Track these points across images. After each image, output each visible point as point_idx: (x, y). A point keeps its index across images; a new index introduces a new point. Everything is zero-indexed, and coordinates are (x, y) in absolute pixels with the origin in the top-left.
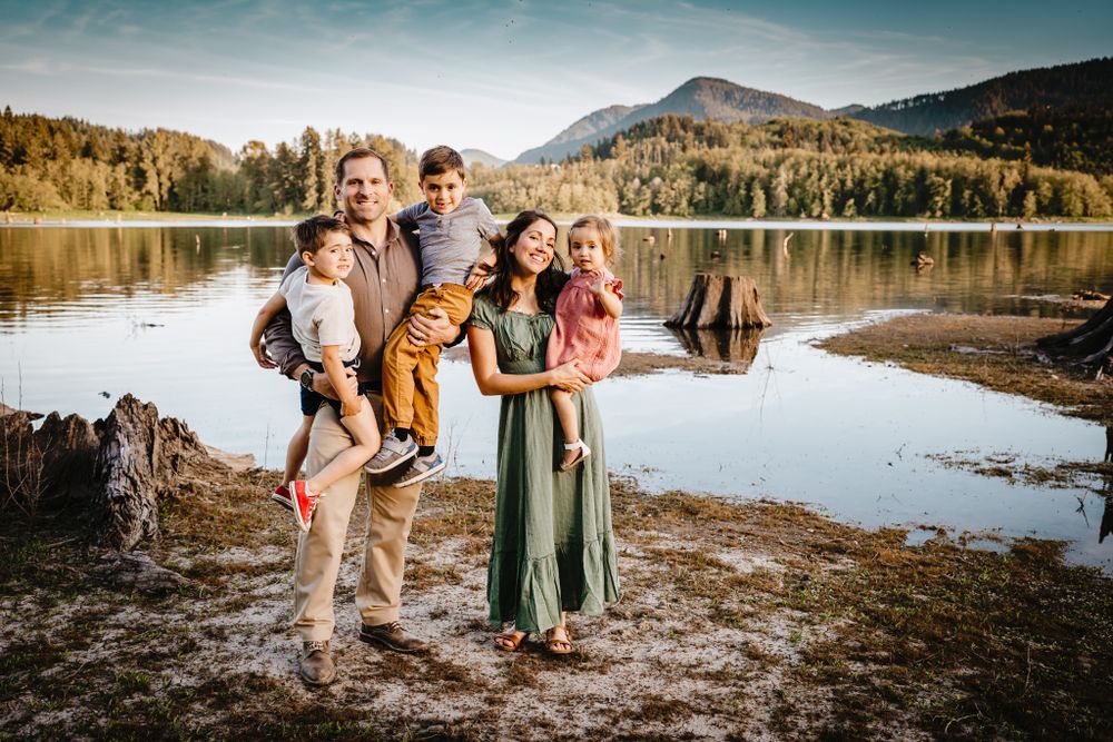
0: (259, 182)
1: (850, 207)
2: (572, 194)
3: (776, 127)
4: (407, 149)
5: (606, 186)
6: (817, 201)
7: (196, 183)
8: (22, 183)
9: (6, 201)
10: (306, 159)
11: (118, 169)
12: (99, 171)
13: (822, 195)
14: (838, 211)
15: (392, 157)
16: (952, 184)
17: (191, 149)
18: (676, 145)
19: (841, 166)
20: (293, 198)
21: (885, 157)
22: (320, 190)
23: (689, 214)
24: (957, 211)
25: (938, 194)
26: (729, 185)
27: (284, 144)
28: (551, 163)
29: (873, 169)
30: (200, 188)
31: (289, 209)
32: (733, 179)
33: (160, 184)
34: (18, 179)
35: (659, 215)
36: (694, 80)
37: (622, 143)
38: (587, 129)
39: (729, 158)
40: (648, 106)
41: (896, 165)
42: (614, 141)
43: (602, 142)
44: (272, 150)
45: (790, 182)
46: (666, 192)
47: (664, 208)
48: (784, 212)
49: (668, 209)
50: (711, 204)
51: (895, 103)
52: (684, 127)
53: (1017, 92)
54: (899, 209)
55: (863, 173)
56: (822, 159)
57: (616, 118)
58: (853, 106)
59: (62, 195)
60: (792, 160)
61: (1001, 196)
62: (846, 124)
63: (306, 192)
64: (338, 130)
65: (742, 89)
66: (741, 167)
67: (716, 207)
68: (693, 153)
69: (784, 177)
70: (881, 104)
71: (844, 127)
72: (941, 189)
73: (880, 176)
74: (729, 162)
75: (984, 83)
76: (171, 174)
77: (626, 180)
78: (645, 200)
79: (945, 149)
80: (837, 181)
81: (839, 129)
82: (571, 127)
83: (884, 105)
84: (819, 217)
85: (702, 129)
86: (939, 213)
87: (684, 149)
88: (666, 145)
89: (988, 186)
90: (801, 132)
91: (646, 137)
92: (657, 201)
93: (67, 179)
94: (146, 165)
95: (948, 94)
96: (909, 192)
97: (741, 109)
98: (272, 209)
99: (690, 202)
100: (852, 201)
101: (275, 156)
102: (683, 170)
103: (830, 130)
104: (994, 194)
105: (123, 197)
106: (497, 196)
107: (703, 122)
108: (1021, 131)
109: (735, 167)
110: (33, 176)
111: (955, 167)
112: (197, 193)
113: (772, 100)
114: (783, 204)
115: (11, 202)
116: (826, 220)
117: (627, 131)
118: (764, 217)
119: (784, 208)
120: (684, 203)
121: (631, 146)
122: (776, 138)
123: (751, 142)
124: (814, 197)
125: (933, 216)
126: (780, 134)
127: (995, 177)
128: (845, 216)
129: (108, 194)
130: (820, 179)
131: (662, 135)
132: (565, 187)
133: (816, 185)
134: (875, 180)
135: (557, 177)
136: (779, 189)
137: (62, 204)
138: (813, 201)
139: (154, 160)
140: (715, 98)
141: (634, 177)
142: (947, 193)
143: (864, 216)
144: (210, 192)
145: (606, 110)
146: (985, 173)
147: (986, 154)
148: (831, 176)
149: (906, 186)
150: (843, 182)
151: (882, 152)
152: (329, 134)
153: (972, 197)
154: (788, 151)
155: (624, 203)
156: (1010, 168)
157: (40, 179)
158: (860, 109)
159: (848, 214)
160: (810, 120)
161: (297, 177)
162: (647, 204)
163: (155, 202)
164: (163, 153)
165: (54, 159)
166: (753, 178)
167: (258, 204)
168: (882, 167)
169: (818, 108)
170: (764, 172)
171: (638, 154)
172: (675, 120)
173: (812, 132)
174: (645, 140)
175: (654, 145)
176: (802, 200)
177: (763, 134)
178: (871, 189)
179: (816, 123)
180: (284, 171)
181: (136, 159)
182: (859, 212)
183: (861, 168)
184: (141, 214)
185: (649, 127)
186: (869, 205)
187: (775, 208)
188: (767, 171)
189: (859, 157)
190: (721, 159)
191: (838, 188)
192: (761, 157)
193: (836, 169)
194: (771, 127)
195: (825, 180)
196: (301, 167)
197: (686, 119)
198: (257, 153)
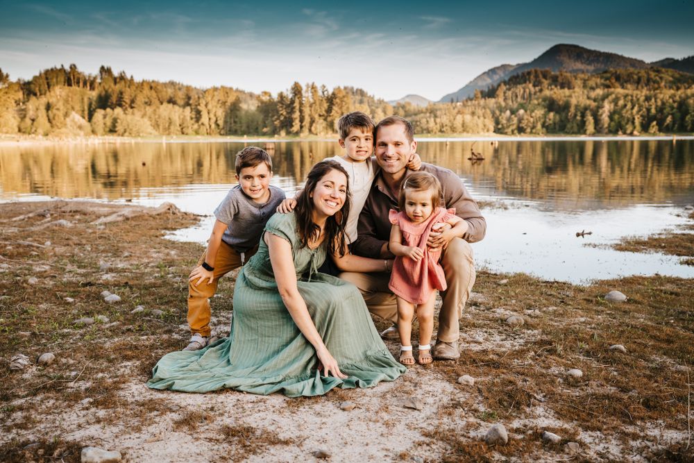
0: (266, 116)
1: (653, 127)
2: (463, 121)
3: (609, 75)
5: (486, 116)
6: (630, 123)
7: (231, 118)
8: (131, 120)
9: (122, 130)
10: (292, 102)
11: (186, 110)
12: (175, 112)
13: (634, 119)
14: (645, 128)
15: (345, 99)
17: (228, 97)
18: (538, 89)
19: (648, 99)
20: (286, 126)
21: (679, 92)
22: (302, 120)
23: (542, 133)
26: (570, 114)
27: (282, 93)
28: (457, 102)
29: (671, 101)
30: (232, 120)
31: (283, 133)
32: (572, 110)
33: (210, 119)
34: (129, 117)
35: (522, 134)
36: (556, 46)
37: (503, 88)
38: (484, 80)
39: (570, 96)
40: (525, 65)
41: (688, 97)
43: (491, 88)
44: (275, 96)
45: (612, 111)
46: (527, 119)
47: (525, 129)
48: (607, 130)
49: (529, 130)
50: (557, 127)
52: (545, 77)
54: (689, 128)
55: (663, 103)
56: (634, 95)
57: (504, 72)
58: (667, 59)
59: (154, 126)
60: (613, 96)
62: (658, 71)
63: (293, 122)
64: (313, 83)
65: (589, 51)
66: (578, 102)
67: (560, 128)
68: (547, 93)
69: (607, 107)
70: (686, 57)
71: (656, 74)
73: (675, 105)
74: (570, 99)
76: (215, 112)
77: (501, 111)
78: (513, 125)
80: (644, 110)
83: (688, 58)
84: (631, 134)
85: (557, 77)
88: (532, 89)
90: (625, 78)
91: (520, 84)
92: (521, 125)
93: (157, 117)
94: (202, 108)
97: (588, 64)
98: (274, 132)
99: (543, 126)
100: (655, 123)
101: (276, 100)
102: (539, 104)
103: (646, 76)
105: (188, 127)
106: (418, 123)
107: (558, 73)
109: (574, 101)
110: (138, 114)
112: (231, 124)
113: (609, 57)
114: (606, 125)
115: (125, 131)
116: (636, 136)
117: (507, 79)
118: (593, 135)
119: (607, 128)
120: (539, 126)
121: (509, 89)
122: (606, 82)
123: (590, 85)
124: (628, 120)
126: (610, 79)
128: (650, 133)
129: (180, 125)
130: (632, 108)
131: (530, 82)
132: (459, 117)
133: (629, 112)
134: (672, 108)
136: (604, 116)
137: (154, 132)
138: (627, 124)
139: (206, 105)
140: (570, 57)
141: (507, 110)
143: (663, 132)
144: (238, 123)
145: (498, 68)
148: (640, 106)
150: (649, 110)
151: (678, 89)
152: (308, 86)
154: (612, 90)
155: (500, 126)
157: (142, 117)
158: (672, 61)
159: (652, 132)
160: (631, 69)
161: (288, 113)
162: (515, 127)
163: (207, 130)
164: (212, 100)
165: (150, 105)
166: (586, 108)
167: (265, 130)
168: (677, 98)
169: (641, 62)
170: (594, 104)
171: (514, 94)
172: (539, 73)
173: (633, 77)
174: (519, 86)
175: (524, 89)
176: (619, 122)
177: (598, 81)
178: (669, 114)
179: (636, 72)
180: (281, 109)
181: (197, 104)
182: (660, 130)
183: (662, 100)
184: (198, 137)
185: (522, 77)
186: (668, 125)
187: (601, 128)
188: (596, 104)
189: (661, 93)
190: (565, 97)
191: (645, 114)
192: (593, 94)
193: (644, 101)
194: (605, 75)
195: (636, 109)
196: (290, 107)
197: (547, 71)
198: (266, 99)
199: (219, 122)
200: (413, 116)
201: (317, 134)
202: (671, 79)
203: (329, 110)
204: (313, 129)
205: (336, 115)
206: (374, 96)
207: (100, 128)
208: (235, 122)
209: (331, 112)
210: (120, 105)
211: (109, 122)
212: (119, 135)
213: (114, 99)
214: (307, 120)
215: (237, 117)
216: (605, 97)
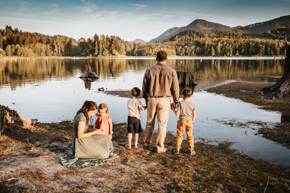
0: (83, 48)
1: (237, 53)
3: (218, 32)
4: (121, 39)
5: (173, 48)
7: (67, 49)
8: (24, 49)
9: (20, 54)
10: (95, 42)
11: (47, 45)
12: (43, 46)
13: (230, 50)
14: (234, 54)
16: (265, 46)
17: (66, 40)
18: (191, 37)
19: (235, 42)
20: (92, 52)
21: (247, 40)
22: (99, 50)
23: (195, 55)
24: (266, 54)
25: (261, 49)
26: (205, 48)
27: (89, 38)
28: (158, 42)
29: (244, 43)
30: (68, 50)
31: (91, 55)
32: (206, 46)
33: (58, 49)
35: (187, 56)
36: (196, 20)
37: (177, 37)
38: (168, 33)
39: (205, 41)
40: (184, 27)
41: (250, 42)
42: (175, 37)
43: (172, 37)
45: (221, 47)
46: (188, 50)
47: (188, 54)
48: (219, 54)
50: (200, 52)
51: (250, 25)
52: (193, 33)
53: (283, 22)
54: (250, 53)
55: (241, 44)
56: (230, 40)
57: (176, 31)
58: (238, 26)
59: (34, 52)
60: (222, 41)
61: (278, 49)
62: (236, 31)
63: (95, 51)
64: (103, 35)
65: (209, 22)
66: (208, 43)
67: (202, 53)
68: (196, 39)
69: (220, 45)
70: (246, 26)
71: (236, 32)
72: (262, 48)
73: (245, 45)
75: (274, 20)
76: (61, 46)
77: (178, 47)
78: (183, 52)
79: (263, 37)
81: (235, 32)
82: (164, 33)
83: (247, 26)
84: (229, 56)
85: (198, 33)
86: (261, 54)
87: (193, 38)
88: (189, 37)
89: (275, 47)
90: (224, 33)
92: (186, 52)
93: (35, 48)
94: (55, 44)
95: (264, 23)
96: (253, 49)
97: (209, 28)
98: (87, 55)
99: (195, 52)
100: (238, 51)
101: (87, 41)
102: (193, 44)
103: (232, 33)
104: (276, 49)
105: (49, 53)
106: (144, 51)
107: (198, 31)
108: (284, 32)
109: (207, 43)
110: (27, 47)
111: (266, 42)
112: (67, 51)
113: (217, 25)
114: (219, 52)
116: (231, 57)
117: (178, 33)
118: (214, 56)
120: (193, 52)
121: (179, 38)
122: (218, 35)
123: (211, 36)
124: (228, 51)
127: (277, 44)
128: (236, 56)
129: (45, 52)
130: (229, 46)
131: (188, 35)
133: (228, 47)
135: (160, 46)
136: (218, 48)
137: (34, 54)
138: (227, 52)
139: (57, 43)
140: (201, 25)
141: (180, 46)
142: (263, 49)
144: (71, 51)
145: (173, 28)
146: (274, 43)
147: (274, 38)
149: (252, 47)
150: (235, 46)
151: (246, 38)
152: (101, 35)
153: (270, 50)
154: (221, 38)
155: (178, 53)
156: (281, 42)
157: (28, 48)
158: (240, 27)
160: (227, 30)
161: (93, 47)
163: (57, 54)
164: (59, 41)
165: (32, 43)
166: (212, 45)
167: (83, 54)
168: (246, 42)
169: (229, 27)
170: (214, 44)
171: (181, 40)
172: (191, 31)
173: (227, 33)
174: (183, 36)
175: (185, 37)
176: (224, 51)
177: (214, 34)
178: (243, 48)
179: (228, 31)
180: (89, 45)
181: (52, 43)
182: (240, 54)
183: (240, 43)
184: (53, 57)
185: (184, 33)
186: (243, 52)
187: (217, 53)
188: (215, 44)
189: (240, 40)
190: (203, 41)
191: (234, 48)
192: (214, 40)
193: (234, 43)
194: (216, 32)
195: (231, 46)
196: (94, 44)
197: (194, 30)
198: (83, 41)
199: (62, 51)
200: (142, 48)
201: (105, 56)
202: (242, 34)
203: (110, 46)
204: (104, 53)
205: (113, 48)
206: (123, 40)
207: (10, 53)
208: (69, 51)
209: (111, 47)
210: (18, 43)
211: (13, 50)
212: (18, 56)
213: (15, 40)
214: (101, 49)
215: (70, 48)
216: (219, 41)
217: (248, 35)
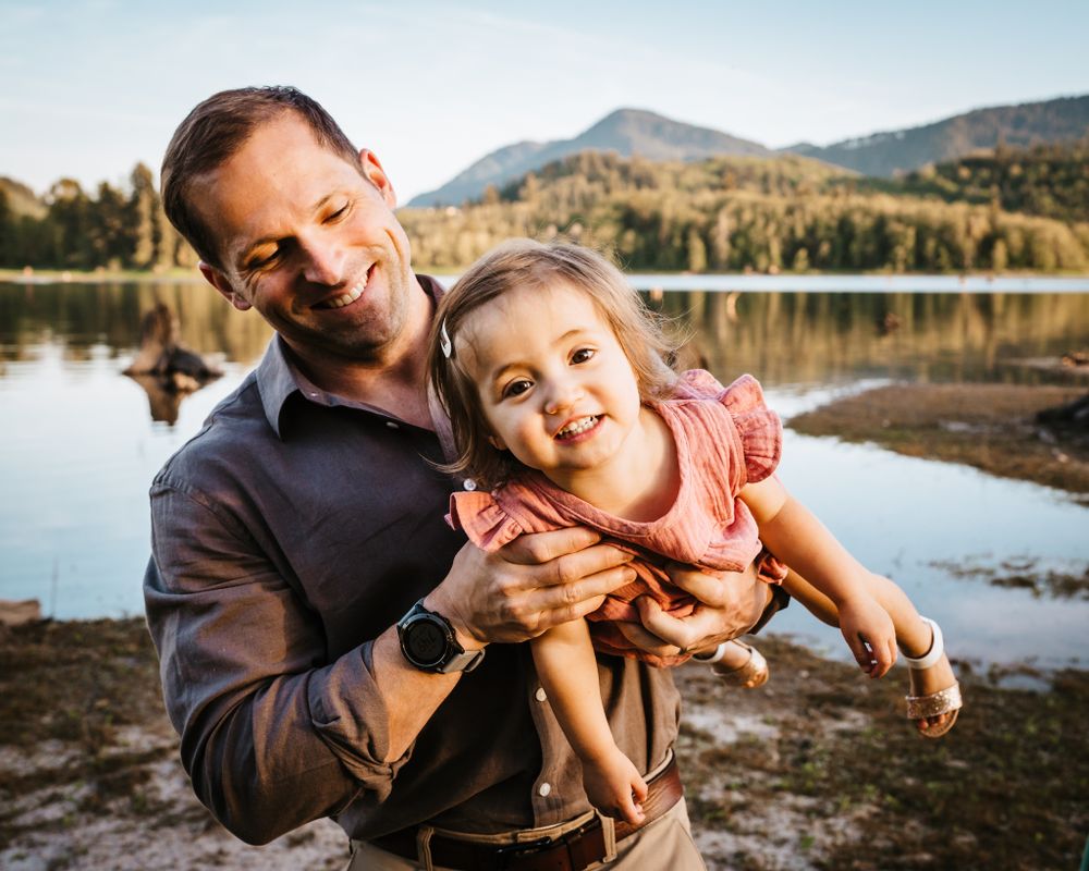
1: (801, 259)
2: (475, 244)
3: (714, 167)
6: (763, 252)
10: (136, 200)
13: (769, 245)
14: (788, 263)
16: (915, 233)
18: (597, 187)
19: (790, 211)
20: (121, 250)
21: (838, 201)
22: (156, 240)
24: (921, 263)
25: (898, 244)
26: (661, 235)
29: (827, 215)
31: (115, 264)
32: (666, 228)
36: (619, 112)
37: (533, 184)
38: (491, 168)
39: (660, 203)
40: (565, 142)
41: (853, 211)
42: (523, 183)
43: (511, 182)
45: (733, 230)
48: (726, 265)
50: (641, 257)
52: (607, 166)
54: (857, 261)
55: (815, 220)
56: (768, 203)
57: (525, 156)
58: (801, 144)
60: (732, 206)
61: (969, 247)
63: (138, 242)
65: (672, 123)
66: (675, 213)
67: (647, 259)
68: (620, 195)
69: (725, 225)
72: (903, 238)
73: (834, 223)
74: (660, 207)
77: (541, 228)
79: (905, 192)
80: (785, 230)
81: (787, 169)
83: (836, 144)
84: (766, 272)
85: (628, 168)
86: (901, 265)
87: (607, 191)
88: (586, 186)
89: (953, 236)
91: (563, 177)
96: (866, 242)
98: (91, 264)
99: (617, 254)
100: (803, 252)
101: (94, 198)
102: (606, 217)
103: (776, 170)
104: (960, 244)
107: (629, 160)
108: (986, 173)
109: (668, 212)
111: (918, 213)
113: (709, 137)
114: (725, 255)
117: (538, 170)
118: (704, 272)
119: (726, 260)
121: (543, 187)
122: (715, 180)
123: (685, 184)
124: (760, 247)
125: (894, 270)
126: (720, 173)
130: (766, 227)
131: (581, 175)
132: (466, 236)
133: (761, 233)
134: (828, 228)
135: (455, 225)
136: (720, 238)
138: (758, 253)
140: (642, 132)
141: (549, 224)
142: (910, 244)
145: (514, 147)
146: (950, 222)
147: (950, 198)
148: (778, 224)
149: (863, 236)
150: (792, 231)
151: (836, 195)
153: (937, 247)
154: (729, 194)
156: (977, 214)
158: (811, 148)
159: (800, 266)
160: (752, 160)
161: (124, 224)
166: (690, 226)
167: (74, 257)
168: (836, 213)
169: (760, 146)
170: (702, 219)
172: (596, 157)
173: (755, 173)
174: (561, 181)
176: (746, 251)
177: (699, 175)
178: (824, 239)
179: (760, 162)
180: (106, 216)
182: (812, 265)
183: (812, 214)
186: (824, 256)
187: (716, 259)
188: (706, 218)
189: (810, 201)
190: (651, 203)
191: (787, 237)
192: (698, 200)
193: (785, 216)
195: (772, 227)
196: (129, 212)
197: (611, 156)
198: (70, 194)
201: (188, 268)
204: (182, 257)
214: (169, 237)
216: (719, 207)
217: (845, 181)
